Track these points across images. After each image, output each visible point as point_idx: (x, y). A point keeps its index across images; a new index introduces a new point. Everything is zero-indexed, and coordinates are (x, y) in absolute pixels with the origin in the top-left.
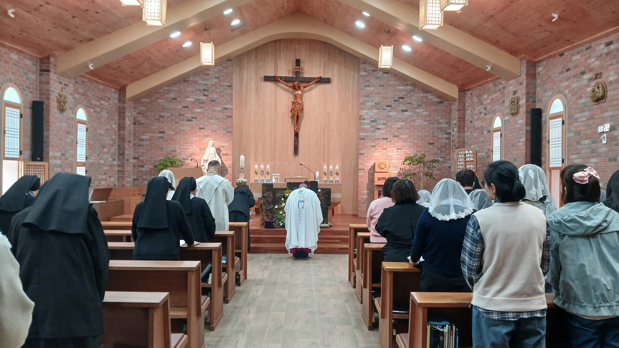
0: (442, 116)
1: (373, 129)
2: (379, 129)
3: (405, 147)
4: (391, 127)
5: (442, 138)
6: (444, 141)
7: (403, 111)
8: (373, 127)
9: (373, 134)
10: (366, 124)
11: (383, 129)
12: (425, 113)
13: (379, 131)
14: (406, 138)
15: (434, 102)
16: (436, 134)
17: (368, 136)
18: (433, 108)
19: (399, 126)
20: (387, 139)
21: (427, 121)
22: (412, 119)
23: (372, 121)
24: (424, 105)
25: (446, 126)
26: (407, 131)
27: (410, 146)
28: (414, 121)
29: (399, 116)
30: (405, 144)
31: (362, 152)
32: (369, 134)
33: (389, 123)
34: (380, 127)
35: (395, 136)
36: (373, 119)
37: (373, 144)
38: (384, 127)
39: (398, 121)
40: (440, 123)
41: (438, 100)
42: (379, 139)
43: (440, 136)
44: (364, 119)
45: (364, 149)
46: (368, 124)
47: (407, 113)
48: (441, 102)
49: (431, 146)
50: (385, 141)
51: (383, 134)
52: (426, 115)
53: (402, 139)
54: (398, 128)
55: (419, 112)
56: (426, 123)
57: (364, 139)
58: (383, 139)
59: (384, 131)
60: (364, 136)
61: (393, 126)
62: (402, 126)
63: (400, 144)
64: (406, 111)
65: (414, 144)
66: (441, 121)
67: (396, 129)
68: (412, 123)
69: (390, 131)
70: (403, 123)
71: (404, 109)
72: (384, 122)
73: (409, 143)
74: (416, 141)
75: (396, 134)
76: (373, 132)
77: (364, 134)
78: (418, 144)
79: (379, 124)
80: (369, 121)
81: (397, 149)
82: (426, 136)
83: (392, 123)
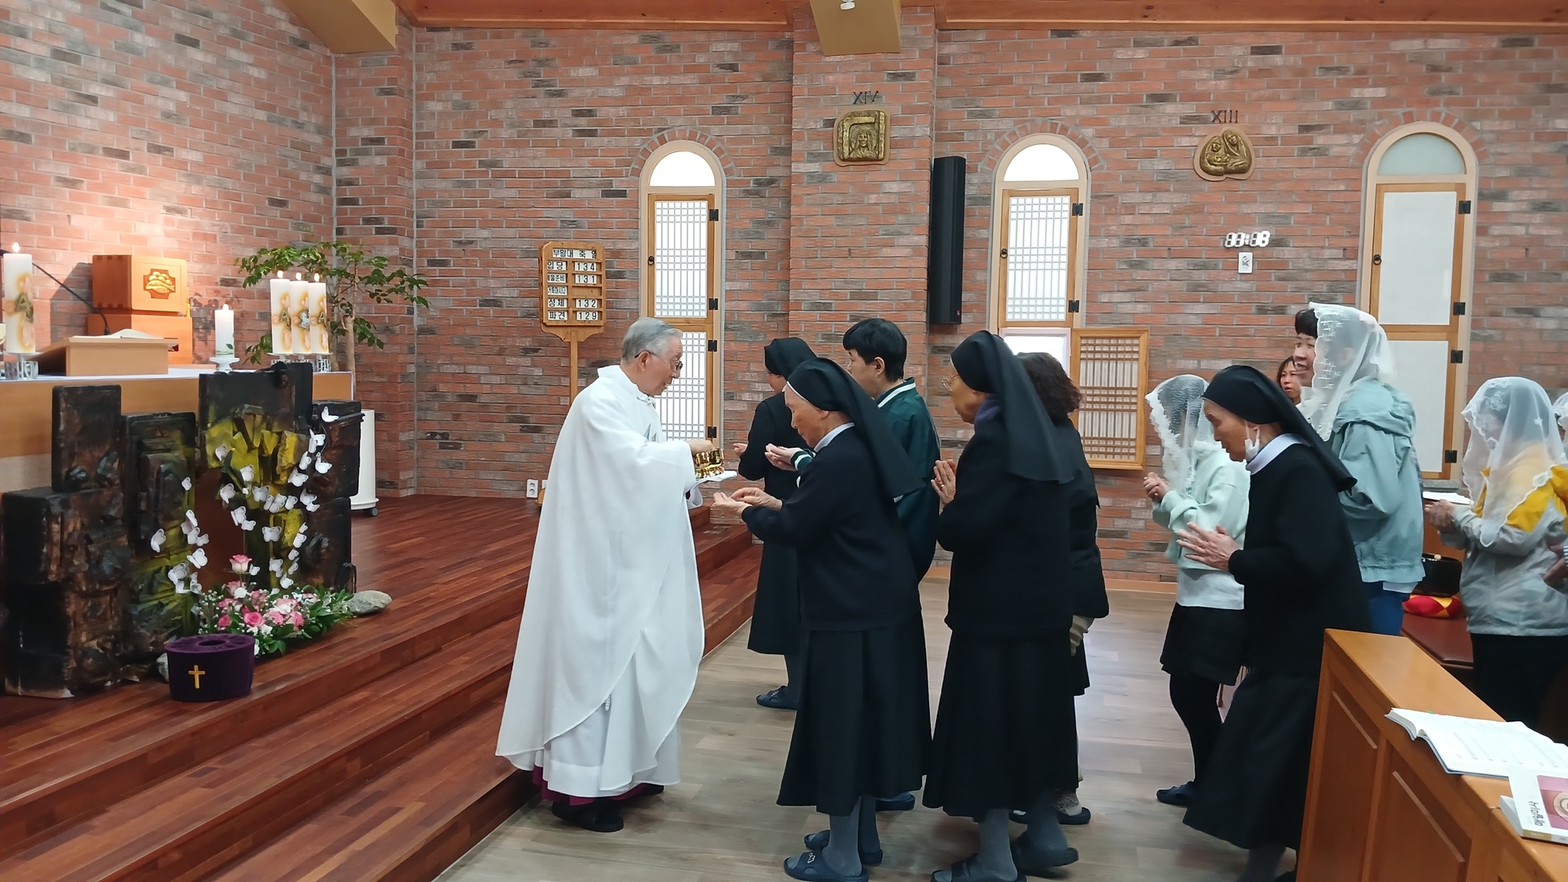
0: (305, 97)
1: (66, 94)
2: (93, 100)
3: (194, 202)
4: (140, 102)
5: (306, 186)
6: (315, 197)
7: (182, 39)
8: (64, 83)
9: (63, 120)
10: (32, 63)
11: (109, 105)
12: (255, 72)
13: (92, 110)
14: (198, 164)
15: (281, 34)
16: (291, 165)
17: (41, 126)
18: (280, 57)
19: (171, 107)
20: (123, 155)
21: (261, 106)
22: (214, 84)
23: (58, 54)
24: (252, 37)
25: (318, 139)
26: (201, 134)
27: (212, 204)
28: (222, 96)
29: (170, 59)
30: (195, 190)
31: (20, 202)
32: (47, 116)
33: (129, 82)
34: (95, 90)
35: (156, 149)
36: (63, 45)
37: (65, 171)
38: (111, 94)
39: (165, 83)
40: (300, 126)
41: (294, 31)
42: (91, 150)
43: (303, 176)
44: (22, 34)
45: (24, 190)
46: (40, 63)
47: (196, 55)
48: (304, 45)
49: (277, 212)
50: (116, 165)
51: (107, 128)
52: (258, 81)
53: (182, 164)
54: (167, 115)
55: (237, 63)
56: (262, 115)
57: (23, 138)
58: (110, 152)
59: (111, 117)
60: (23, 121)
61: (148, 100)
62: (180, 105)
63: (177, 187)
64: (194, 43)
65: (228, 195)
66: (303, 117)
67: (158, 116)
68: (218, 105)
69: (139, 123)
70: (183, 96)
71: (186, 30)
72: (112, 70)
73: (208, 189)
74: (229, 183)
75: (160, 142)
76: (66, 108)
77: (24, 112)
78: (237, 197)
79: (91, 76)
80: (44, 51)
81: (169, 210)
82: (259, 167)
83: (144, 83)
